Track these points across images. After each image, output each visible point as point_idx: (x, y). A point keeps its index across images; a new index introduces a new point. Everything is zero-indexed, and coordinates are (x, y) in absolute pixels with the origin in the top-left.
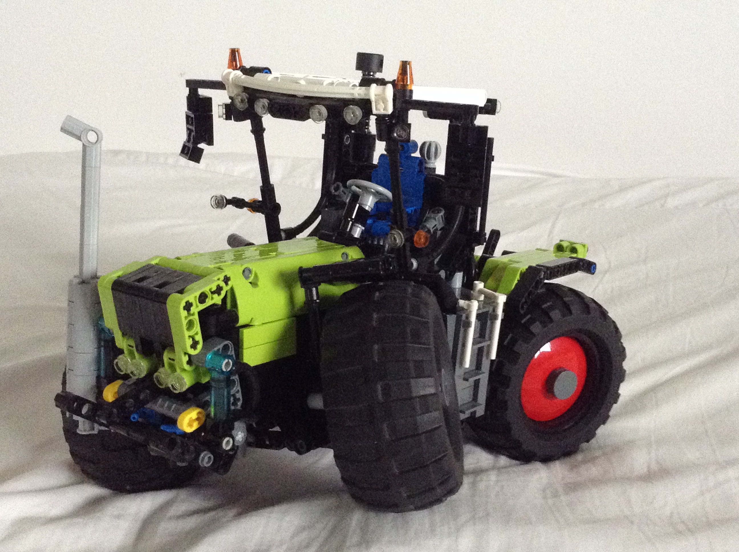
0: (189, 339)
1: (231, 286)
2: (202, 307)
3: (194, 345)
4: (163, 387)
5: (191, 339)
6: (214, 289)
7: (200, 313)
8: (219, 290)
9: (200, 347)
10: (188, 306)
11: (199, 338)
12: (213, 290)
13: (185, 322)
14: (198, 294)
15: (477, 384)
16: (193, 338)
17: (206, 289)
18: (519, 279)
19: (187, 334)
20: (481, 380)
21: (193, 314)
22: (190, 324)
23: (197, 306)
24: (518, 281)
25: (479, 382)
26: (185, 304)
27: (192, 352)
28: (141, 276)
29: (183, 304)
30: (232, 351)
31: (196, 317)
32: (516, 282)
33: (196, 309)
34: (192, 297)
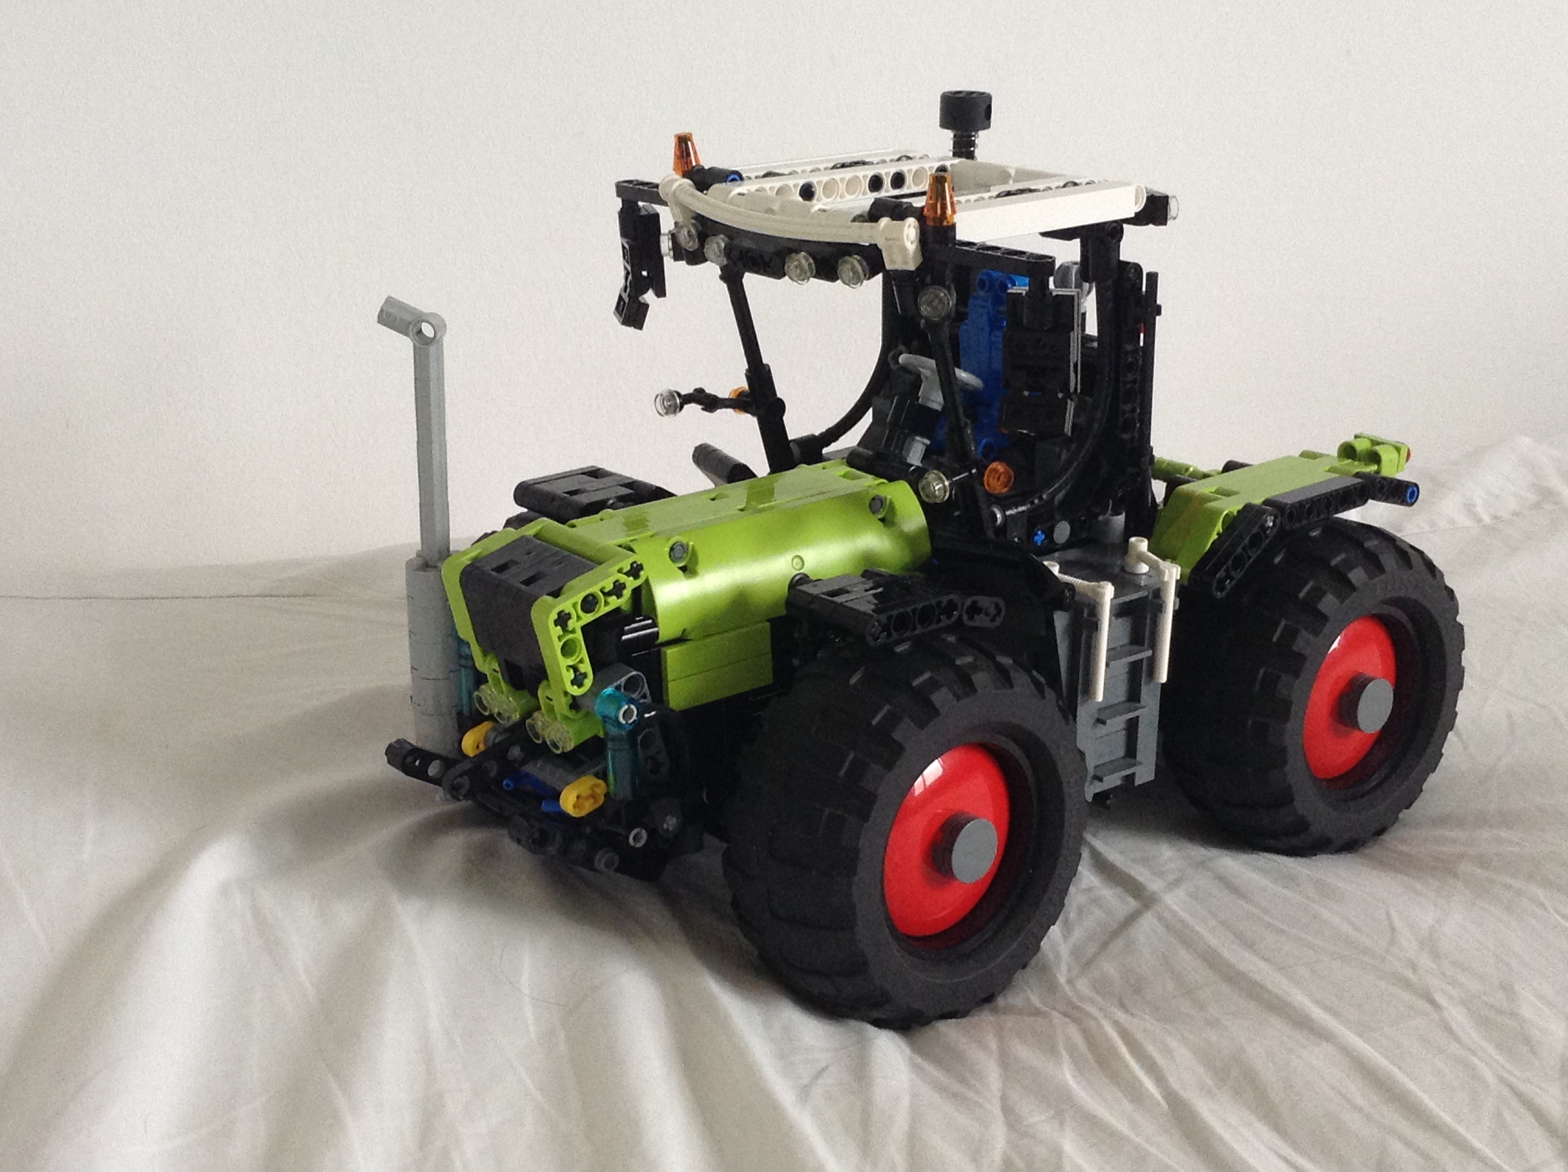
0: (568, 671)
1: (645, 579)
2: (588, 618)
3: (578, 681)
4: (540, 742)
5: (572, 671)
6: (609, 587)
7: (584, 629)
8: (618, 589)
9: (588, 682)
10: (562, 620)
11: (586, 667)
12: (606, 590)
13: (558, 645)
14: (579, 598)
15: (1132, 727)
16: (575, 669)
17: (595, 589)
18: (1221, 531)
19: (564, 662)
20: (1140, 718)
21: (573, 631)
22: (567, 649)
23: (579, 618)
24: (1218, 534)
25: (1138, 722)
26: (556, 617)
27: (575, 691)
28: (502, 561)
29: (554, 616)
30: (643, 686)
31: (579, 635)
32: (1215, 537)
33: (579, 621)
34: (570, 603)
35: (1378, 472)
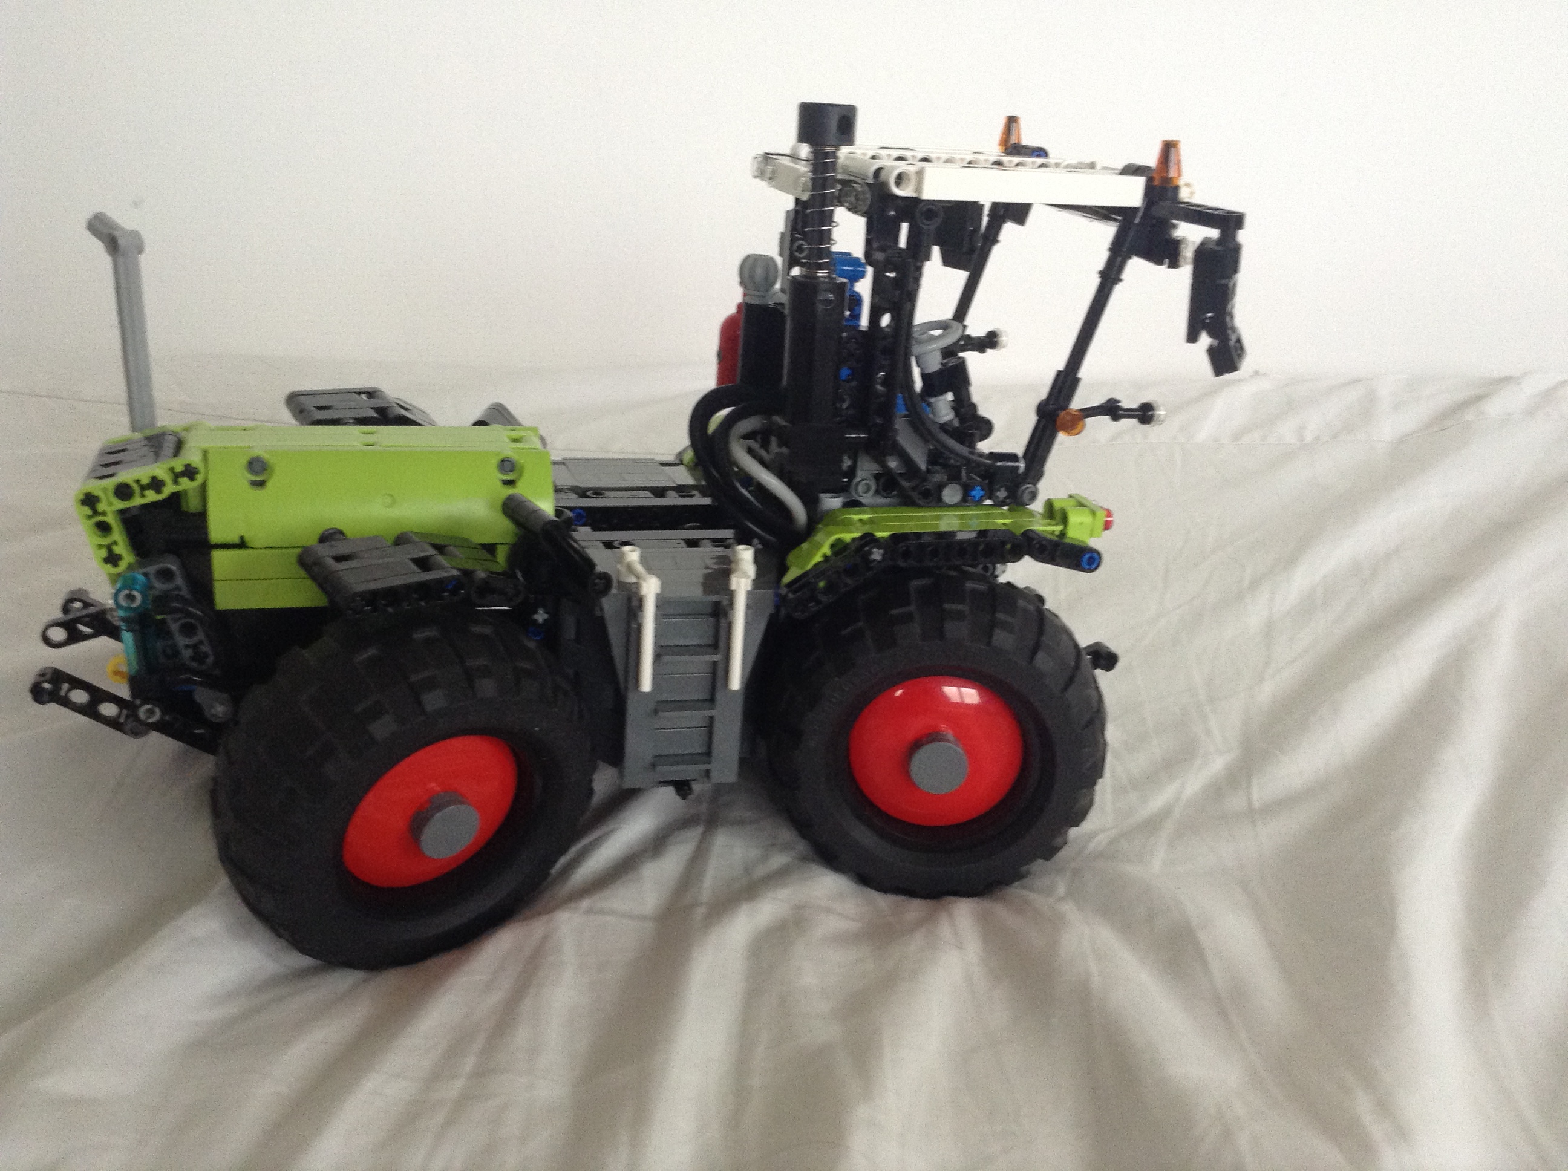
0: (100, 549)
2: (121, 505)
3: (112, 561)
5: (105, 550)
6: (146, 481)
8: (156, 485)
9: (123, 564)
10: (90, 501)
11: (121, 550)
12: (142, 483)
13: (88, 524)
14: (111, 485)
16: (109, 548)
17: (129, 481)
18: (828, 554)
19: (95, 541)
20: (715, 718)
21: (103, 514)
23: (110, 503)
25: (713, 721)
26: (83, 497)
27: (110, 569)
30: (177, 579)
33: (111, 506)
34: (98, 487)
35: (1063, 534)
